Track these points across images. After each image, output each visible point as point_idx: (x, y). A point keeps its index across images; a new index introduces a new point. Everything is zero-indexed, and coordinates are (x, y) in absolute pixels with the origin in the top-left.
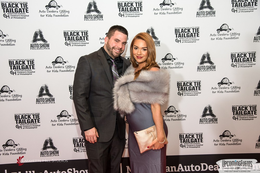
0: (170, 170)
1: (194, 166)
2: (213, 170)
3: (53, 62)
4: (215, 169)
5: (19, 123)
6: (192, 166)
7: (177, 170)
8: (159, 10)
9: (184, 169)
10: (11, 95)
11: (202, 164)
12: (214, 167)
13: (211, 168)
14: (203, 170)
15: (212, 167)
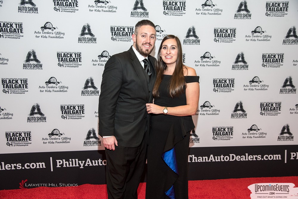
0: (203, 160)
1: (223, 157)
2: (240, 160)
3: (99, 56)
4: (242, 160)
5: (65, 114)
6: (222, 157)
7: (208, 160)
8: (201, 10)
9: (215, 159)
10: (57, 86)
11: (231, 155)
12: (241, 158)
13: (238, 158)
14: (231, 160)
15: (240, 158)
